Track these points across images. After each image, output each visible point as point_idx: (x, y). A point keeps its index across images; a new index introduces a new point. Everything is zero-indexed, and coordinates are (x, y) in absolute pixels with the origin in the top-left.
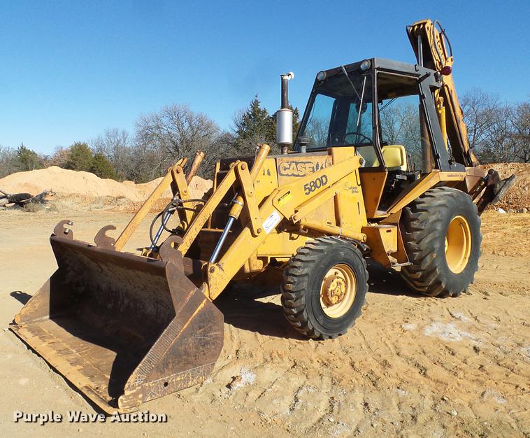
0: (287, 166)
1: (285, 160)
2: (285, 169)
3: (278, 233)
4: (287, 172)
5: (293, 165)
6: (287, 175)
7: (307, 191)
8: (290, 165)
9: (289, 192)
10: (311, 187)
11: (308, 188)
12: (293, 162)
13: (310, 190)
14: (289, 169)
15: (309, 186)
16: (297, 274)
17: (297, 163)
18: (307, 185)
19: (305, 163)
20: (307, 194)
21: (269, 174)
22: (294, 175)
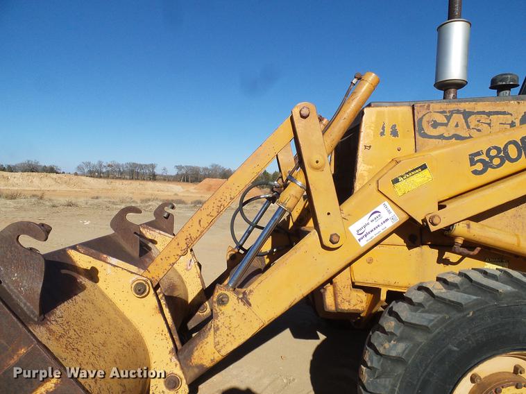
0: (441, 119)
1: (437, 108)
2: (435, 125)
3: (410, 247)
4: (440, 130)
5: (457, 118)
6: (441, 137)
7: (479, 167)
8: (448, 118)
9: (424, 167)
10: (492, 158)
11: (482, 161)
12: (458, 112)
13: (487, 165)
14: (446, 125)
15: (484, 157)
16: (381, 350)
17: (467, 115)
18: (478, 154)
19: (489, 114)
20: (475, 172)
21: (395, 133)
22: (458, 137)
